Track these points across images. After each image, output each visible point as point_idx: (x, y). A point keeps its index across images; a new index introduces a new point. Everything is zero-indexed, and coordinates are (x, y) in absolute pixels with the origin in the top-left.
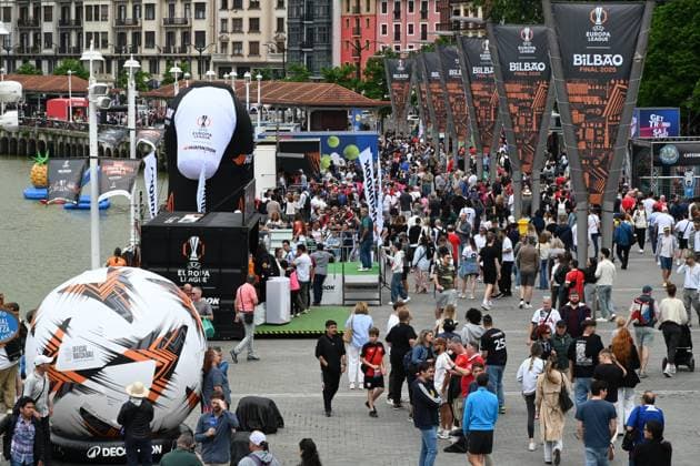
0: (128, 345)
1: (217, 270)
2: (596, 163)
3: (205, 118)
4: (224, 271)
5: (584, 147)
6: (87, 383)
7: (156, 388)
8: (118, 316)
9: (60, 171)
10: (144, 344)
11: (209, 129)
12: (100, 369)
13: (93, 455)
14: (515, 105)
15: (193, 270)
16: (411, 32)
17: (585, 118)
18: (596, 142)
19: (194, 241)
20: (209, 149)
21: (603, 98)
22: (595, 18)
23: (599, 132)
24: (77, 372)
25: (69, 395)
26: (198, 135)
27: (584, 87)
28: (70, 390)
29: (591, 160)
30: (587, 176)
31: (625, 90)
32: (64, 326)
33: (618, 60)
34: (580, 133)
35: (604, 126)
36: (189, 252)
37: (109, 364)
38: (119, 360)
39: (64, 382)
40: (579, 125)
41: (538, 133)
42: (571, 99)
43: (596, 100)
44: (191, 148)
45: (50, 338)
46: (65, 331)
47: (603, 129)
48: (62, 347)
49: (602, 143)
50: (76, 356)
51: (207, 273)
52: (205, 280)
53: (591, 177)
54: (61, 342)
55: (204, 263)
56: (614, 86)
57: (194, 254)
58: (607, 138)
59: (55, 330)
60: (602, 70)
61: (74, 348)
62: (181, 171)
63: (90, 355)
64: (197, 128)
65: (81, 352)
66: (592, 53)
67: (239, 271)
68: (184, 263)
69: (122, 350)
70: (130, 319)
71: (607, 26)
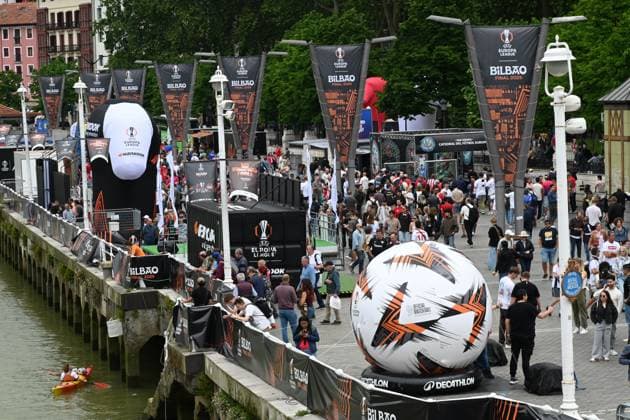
0: (455, 300)
1: (282, 247)
2: (509, 150)
3: (132, 129)
4: (288, 247)
5: (500, 138)
6: (426, 332)
7: (475, 333)
8: (443, 278)
9: (198, 174)
10: (466, 299)
11: (137, 138)
12: (436, 321)
13: (429, 388)
14: (334, 109)
15: (264, 247)
16: (6, 54)
17: (501, 116)
18: (509, 134)
19: (264, 224)
20: (138, 154)
21: (513, 100)
22: (504, 38)
23: (511, 126)
24: (417, 324)
25: (409, 342)
26: (128, 143)
27: (499, 92)
28: (411, 339)
29: (506, 148)
30: (503, 160)
31: (528, 93)
32: (403, 289)
33: (523, 69)
34: (497, 127)
35: (515, 121)
36: (260, 233)
37: (442, 317)
38: (450, 313)
39: (406, 332)
40: (496, 121)
41: (351, 130)
42: (490, 101)
43: (508, 101)
44: (125, 154)
45: (391, 299)
46: (404, 293)
47: (514, 124)
48: (403, 305)
49: (514, 134)
50: (416, 312)
51: (274, 249)
52: (273, 255)
53: (506, 161)
54: (401, 301)
55: (272, 242)
56: (520, 90)
57: (264, 235)
58: (517, 131)
59: (395, 292)
60: (512, 78)
61: (415, 306)
62: (115, 173)
63: (427, 310)
64: (127, 138)
65: (419, 309)
66: (504, 65)
67: (298, 246)
68: (256, 242)
69: (451, 305)
70: (453, 281)
71: (513, 44)
